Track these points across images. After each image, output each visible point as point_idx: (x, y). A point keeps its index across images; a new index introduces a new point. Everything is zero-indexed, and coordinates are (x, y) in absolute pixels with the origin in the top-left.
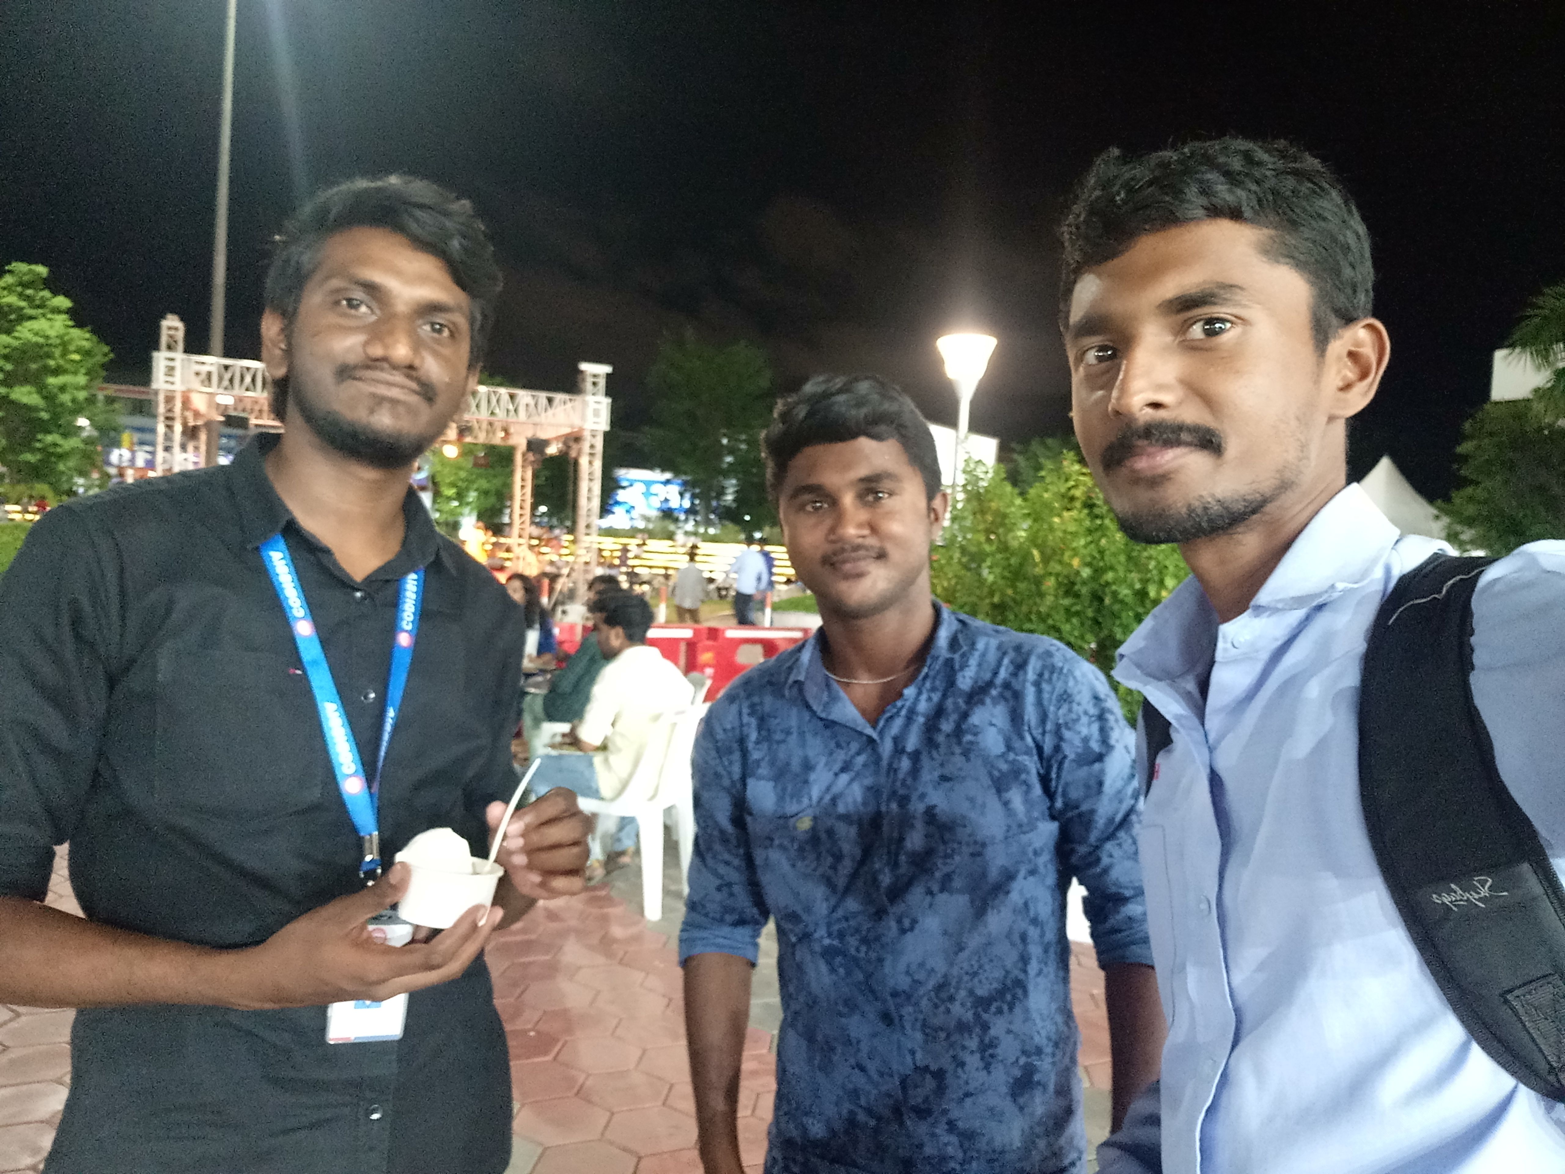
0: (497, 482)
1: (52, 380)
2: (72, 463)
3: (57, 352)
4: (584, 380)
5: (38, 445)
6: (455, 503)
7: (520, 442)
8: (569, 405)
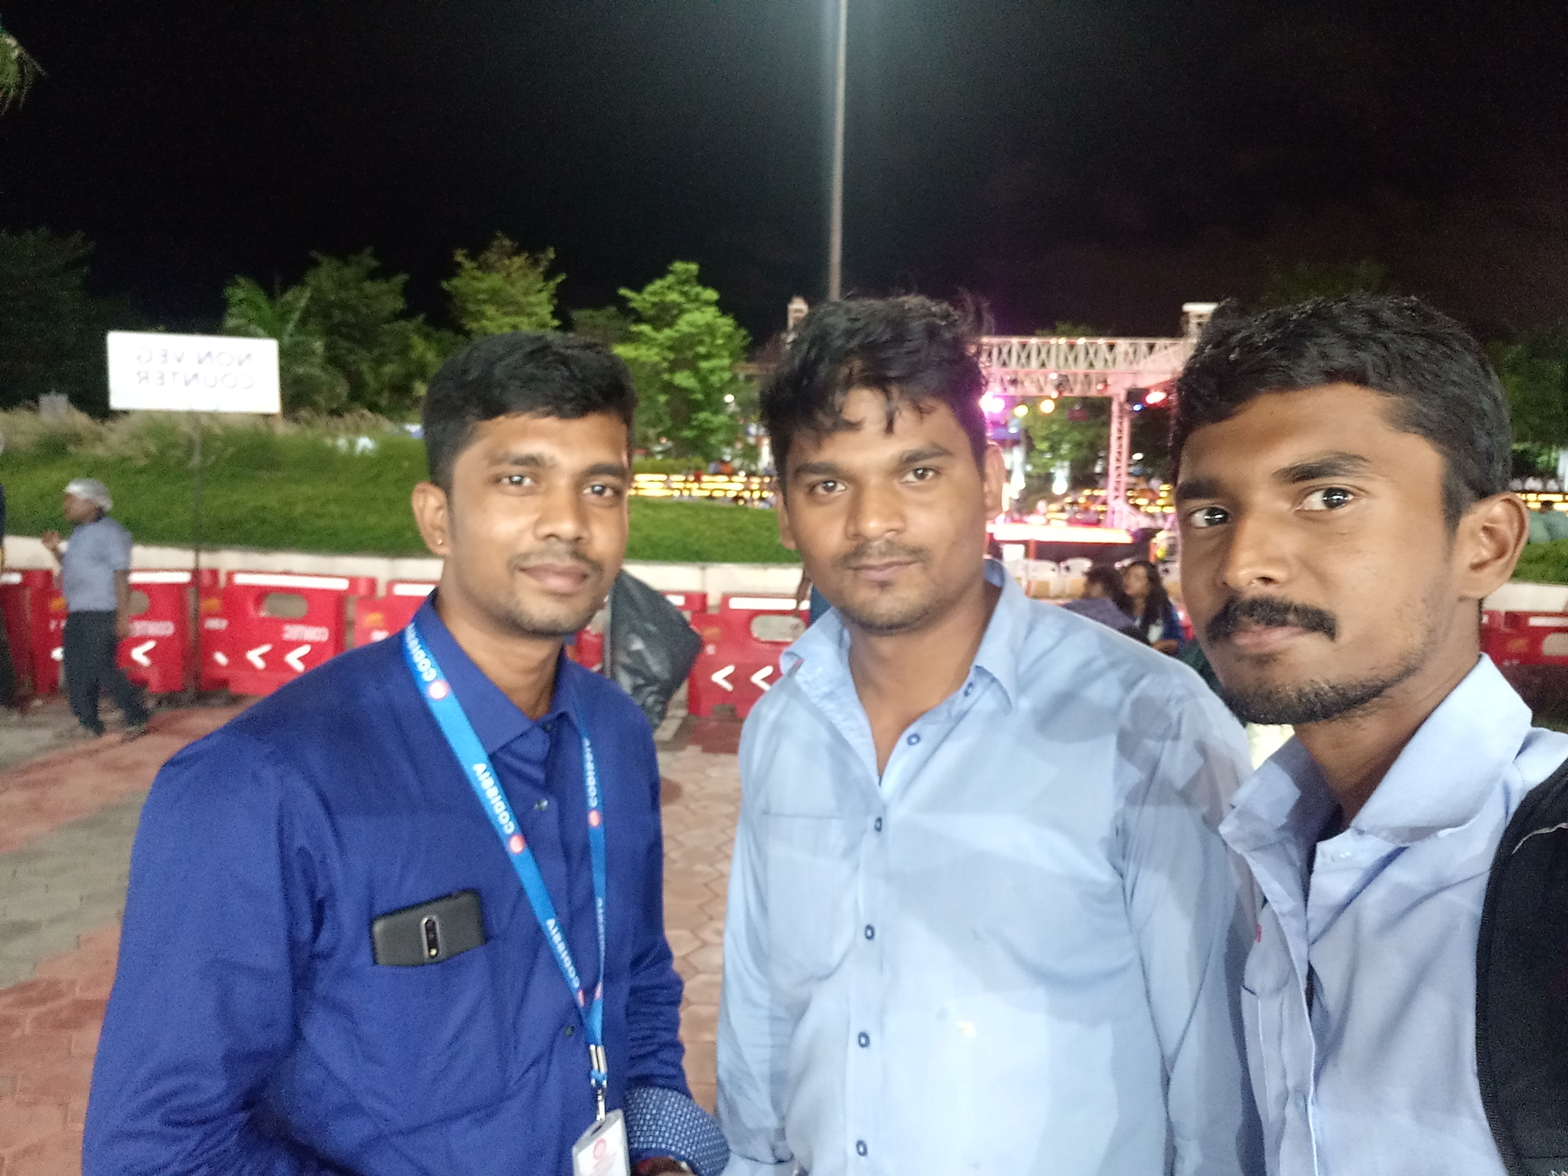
0: (1091, 433)
1: (704, 365)
2: (721, 436)
3: (707, 339)
4: (1188, 322)
5: (695, 423)
6: (1048, 456)
7: (1118, 391)
8: (1171, 350)
